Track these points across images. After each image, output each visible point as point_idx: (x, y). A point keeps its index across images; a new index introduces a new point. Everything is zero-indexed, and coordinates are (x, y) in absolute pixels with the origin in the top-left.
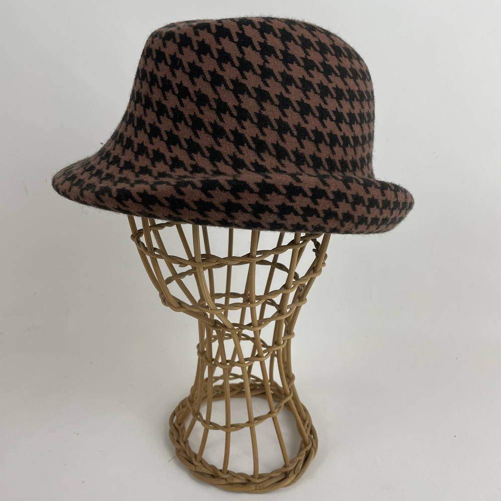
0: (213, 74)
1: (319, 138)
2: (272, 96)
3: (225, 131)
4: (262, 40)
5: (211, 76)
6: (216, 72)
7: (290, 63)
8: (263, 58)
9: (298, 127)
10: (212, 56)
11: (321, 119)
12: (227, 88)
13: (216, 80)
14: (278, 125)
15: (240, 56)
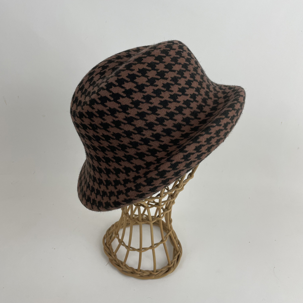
0: (114, 122)
1: (180, 109)
2: (146, 111)
3: (137, 142)
4: (123, 90)
5: (114, 124)
6: (115, 120)
7: (143, 89)
8: (130, 98)
9: (168, 114)
10: (108, 115)
11: (175, 101)
12: (125, 124)
13: (117, 124)
14: (158, 121)
15: (119, 105)
